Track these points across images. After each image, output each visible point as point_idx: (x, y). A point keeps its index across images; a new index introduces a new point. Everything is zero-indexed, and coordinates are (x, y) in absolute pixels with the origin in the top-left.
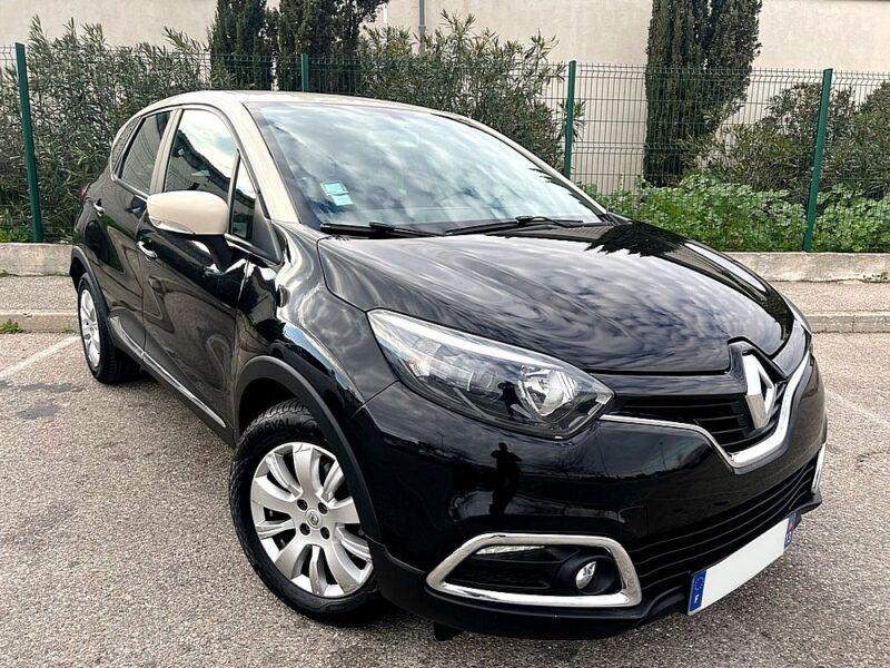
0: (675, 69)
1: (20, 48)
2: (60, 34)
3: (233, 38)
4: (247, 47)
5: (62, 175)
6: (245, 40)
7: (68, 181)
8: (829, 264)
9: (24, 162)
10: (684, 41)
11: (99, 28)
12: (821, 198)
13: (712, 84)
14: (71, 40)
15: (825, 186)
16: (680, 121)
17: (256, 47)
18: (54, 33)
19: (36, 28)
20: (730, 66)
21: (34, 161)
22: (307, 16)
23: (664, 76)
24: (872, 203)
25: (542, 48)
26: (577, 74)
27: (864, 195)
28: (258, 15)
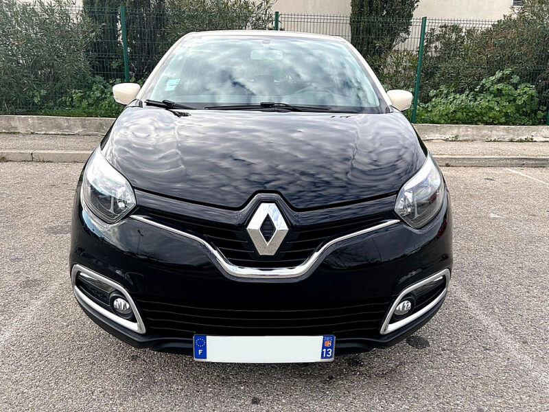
8: (426, 130)
12: (433, 92)
15: (436, 87)
16: (368, 48)
24: (458, 96)
27: (454, 92)
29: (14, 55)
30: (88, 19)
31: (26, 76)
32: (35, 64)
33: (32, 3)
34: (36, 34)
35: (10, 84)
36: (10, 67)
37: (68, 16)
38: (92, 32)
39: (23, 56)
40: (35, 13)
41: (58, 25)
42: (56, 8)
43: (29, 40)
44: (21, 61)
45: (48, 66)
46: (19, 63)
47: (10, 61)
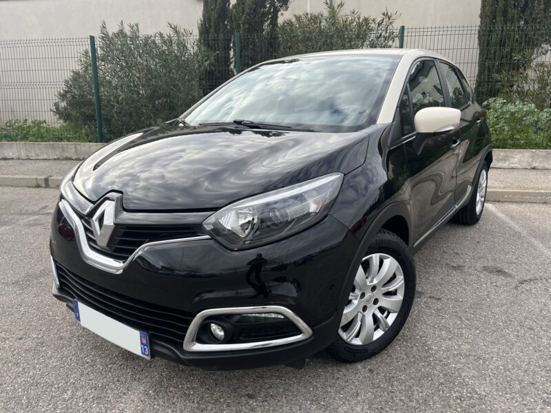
0: (498, 27)
1: (92, 39)
2: (116, 30)
3: (210, 26)
4: (217, 31)
5: (113, 106)
6: (216, 26)
7: (115, 110)
9: (94, 99)
10: (506, 8)
11: (137, 25)
13: (526, 36)
14: (121, 33)
17: (222, 30)
18: (112, 29)
19: (104, 27)
20: (539, 23)
21: (99, 98)
22: (247, 10)
23: (490, 31)
25: (389, 19)
26: (405, 34)
28: (223, 12)
29: (135, 86)
30: (203, 48)
31: (145, 106)
32: (154, 94)
33: (153, 35)
34: (156, 65)
35: (131, 114)
36: (131, 97)
37: (184, 46)
38: (206, 61)
39: (143, 86)
40: (156, 44)
41: (176, 56)
42: (175, 39)
43: (149, 70)
44: (141, 92)
45: (165, 96)
46: (139, 93)
47: (131, 91)
